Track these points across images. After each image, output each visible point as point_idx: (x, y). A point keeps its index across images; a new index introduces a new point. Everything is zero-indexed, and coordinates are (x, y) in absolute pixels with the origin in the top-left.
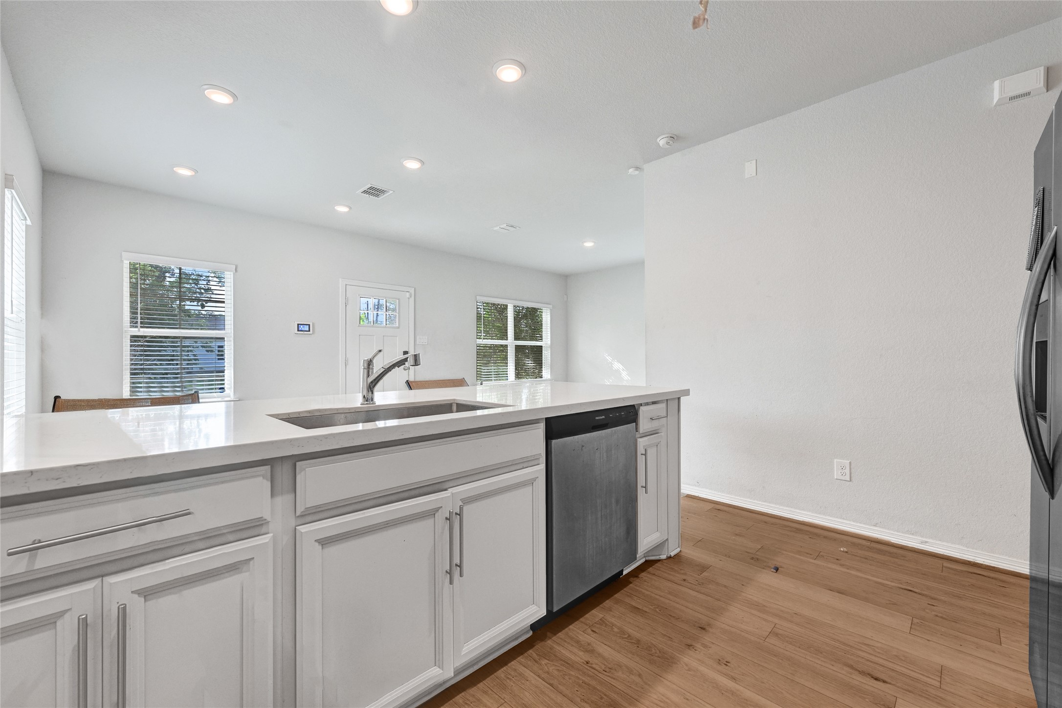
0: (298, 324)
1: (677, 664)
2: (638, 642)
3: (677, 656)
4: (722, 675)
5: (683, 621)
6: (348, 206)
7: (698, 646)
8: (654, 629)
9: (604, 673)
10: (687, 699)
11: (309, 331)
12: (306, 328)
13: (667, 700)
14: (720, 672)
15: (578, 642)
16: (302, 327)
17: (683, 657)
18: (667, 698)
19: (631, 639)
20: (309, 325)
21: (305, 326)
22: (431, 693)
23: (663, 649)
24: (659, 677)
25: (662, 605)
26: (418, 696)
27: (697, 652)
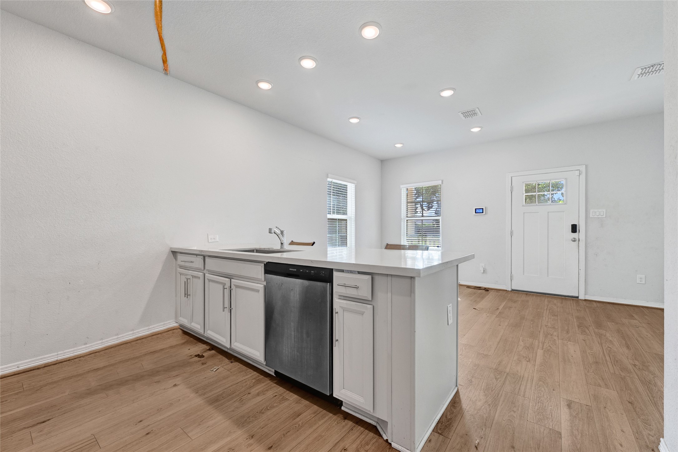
0: (476, 209)
1: (237, 428)
2: (261, 412)
3: (243, 429)
4: (219, 448)
5: (281, 438)
6: (479, 127)
7: (251, 441)
8: (273, 422)
9: (240, 399)
10: (208, 427)
11: (483, 213)
12: (481, 211)
13: (211, 419)
14: (222, 448)
15: (267, 390)
16: (478, 210)
17: (242, 431)
18: (213, 419)
19: (265, 410)
20: (483, 209)
21: (480, 210)
22: (234, 352)
23: (253, 423)
24: (229, 418)
25: (302, 429)
26: (234, 350)
27: (245, 439)
